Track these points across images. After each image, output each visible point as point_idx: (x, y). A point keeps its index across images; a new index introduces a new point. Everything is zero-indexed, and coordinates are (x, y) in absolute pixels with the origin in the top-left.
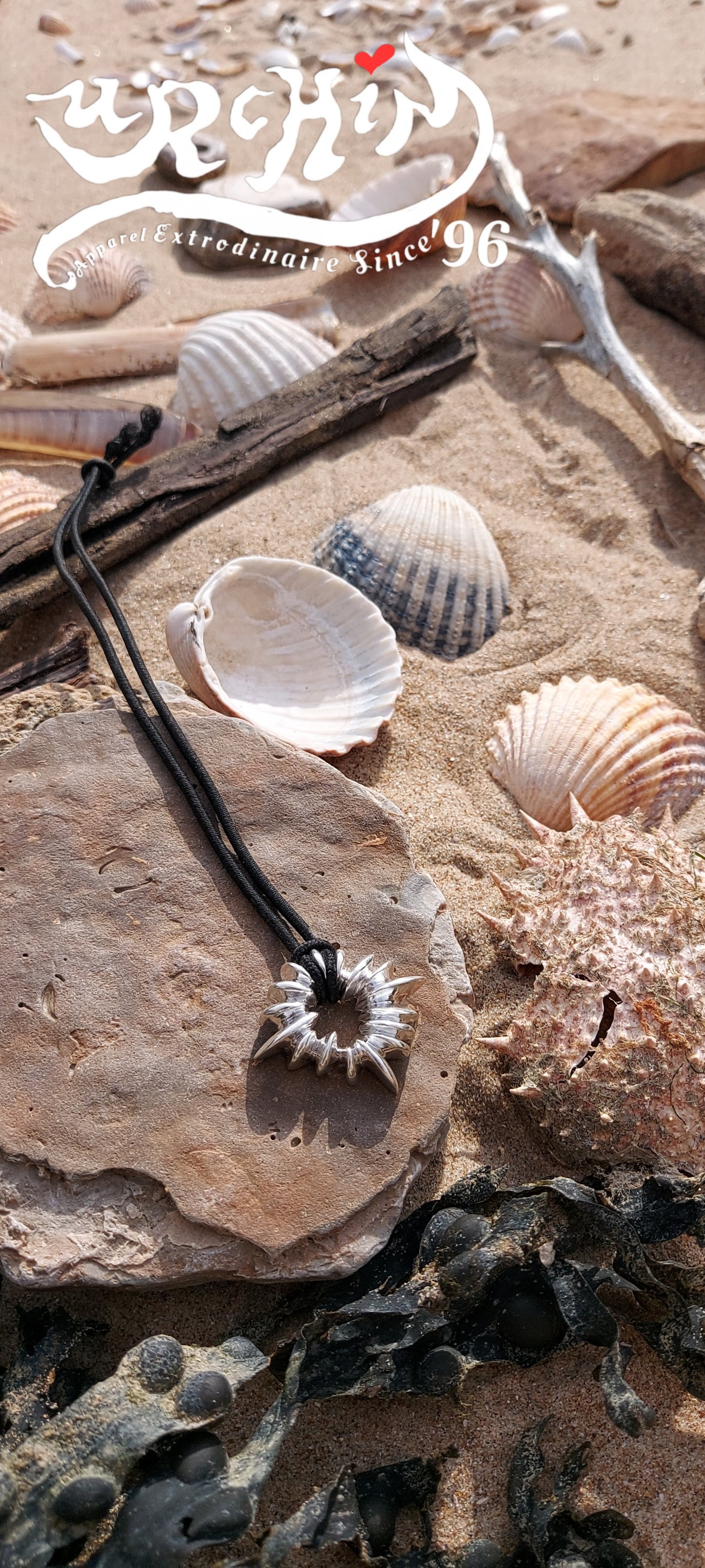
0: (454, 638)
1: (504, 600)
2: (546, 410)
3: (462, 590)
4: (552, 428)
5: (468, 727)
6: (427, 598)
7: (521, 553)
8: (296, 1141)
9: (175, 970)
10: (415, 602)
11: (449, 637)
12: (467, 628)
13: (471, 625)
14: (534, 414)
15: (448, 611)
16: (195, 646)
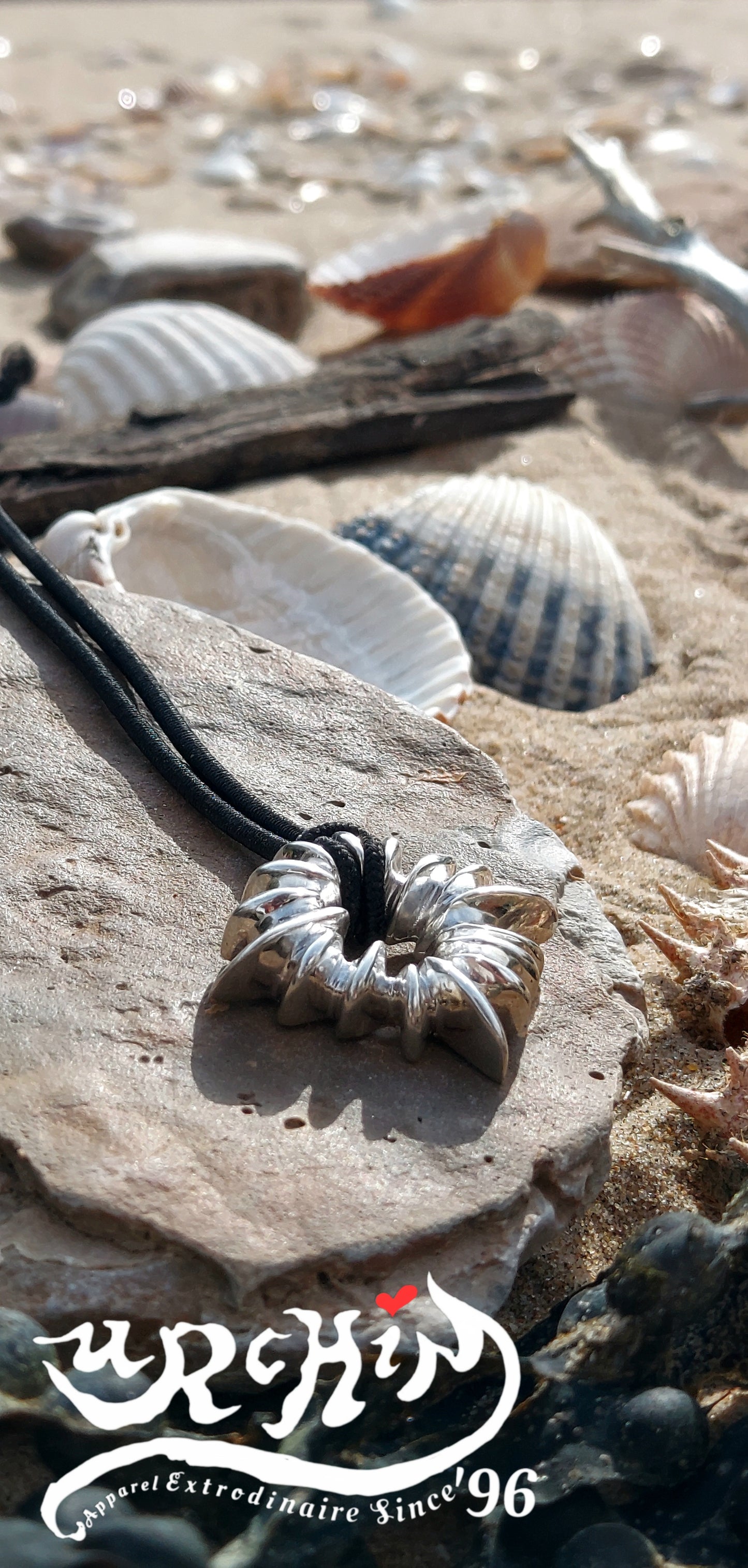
0: (557, 682)
1: (646, 653)
2: (703, 473)
3: (572, 605)
4: (711, 493)
5: (593, 779)
6: (510, 610)
7: (673, 598)
8: (294, 1124)
9: (50, 884)
10: (489, 612)
11: (548, 680)
12: (580, 673)
13: (589, 668)
14: (683, 477)
15: (547, 639)
16: (95, 563)
